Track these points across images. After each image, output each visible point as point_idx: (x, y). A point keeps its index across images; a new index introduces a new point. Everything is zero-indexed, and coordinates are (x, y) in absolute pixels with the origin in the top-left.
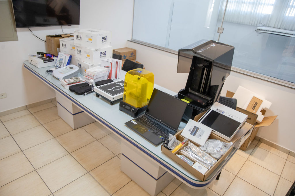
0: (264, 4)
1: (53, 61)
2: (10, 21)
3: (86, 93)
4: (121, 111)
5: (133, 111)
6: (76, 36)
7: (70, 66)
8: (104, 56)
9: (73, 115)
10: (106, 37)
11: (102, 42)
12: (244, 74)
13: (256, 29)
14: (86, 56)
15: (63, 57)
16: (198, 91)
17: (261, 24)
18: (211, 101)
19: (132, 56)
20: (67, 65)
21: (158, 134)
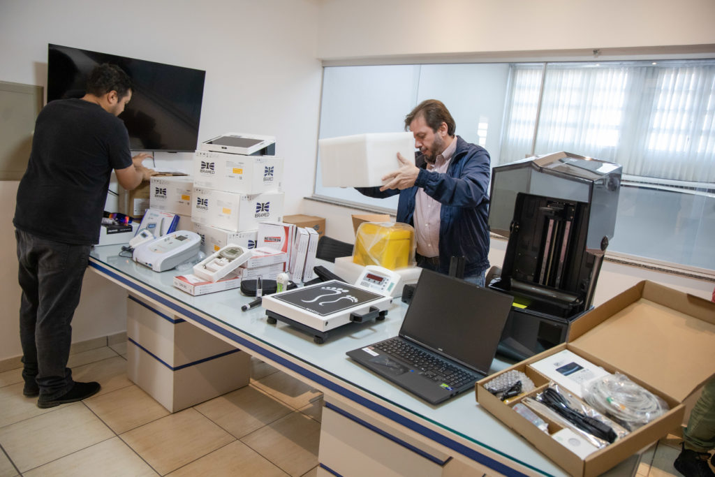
1: (131, 231)
6: (201, 163)
7: (178, 233)
8: (264, 215)
9: (175, 369)
10: (273, 168)
11: (265, 179)
14: (221, 213)
15: (157, 221)
20: (168, 233)
21: (438, 380)
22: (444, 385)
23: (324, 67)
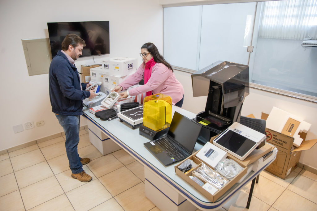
3: (110, 119)
4: (141, 135)
5: (152, 135)
6: (104, 65)
7: (98, 93)
9: (103, 141)
10: (132, 64)
11: (129, 69)
12: (279, 94)
13: (302, 44)
14: (113, 84)
16: (218, 113)
17: (308, 37)
18: (229, 123)
20: (96, 93)
21: (171, 156)
22: (173, 158)
23: (163, 8)
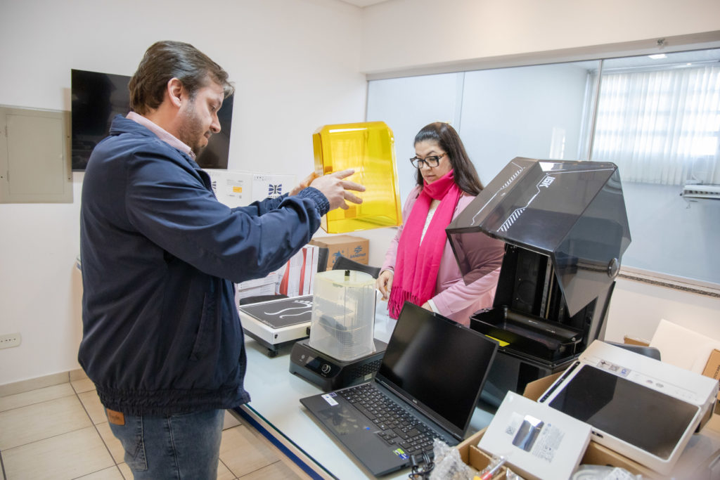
0: (693, 133)
2: (61, 156)
4: (295, 373)
10: (280, 186)
13: (683, 192)
18: (577, 340)
19: (357, 256)
21: (394, 443)
22: (400, 451)
23: (368, 81)
